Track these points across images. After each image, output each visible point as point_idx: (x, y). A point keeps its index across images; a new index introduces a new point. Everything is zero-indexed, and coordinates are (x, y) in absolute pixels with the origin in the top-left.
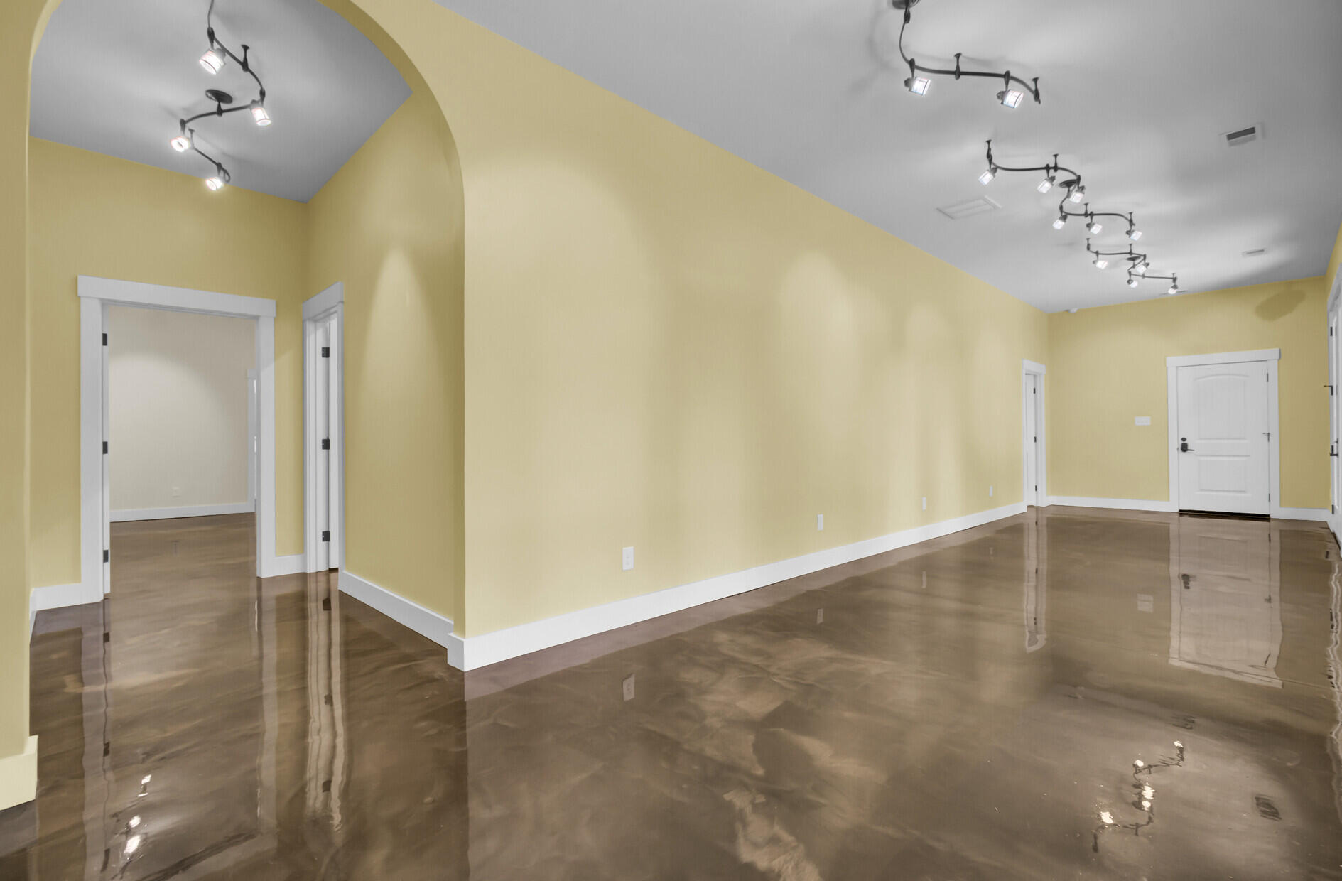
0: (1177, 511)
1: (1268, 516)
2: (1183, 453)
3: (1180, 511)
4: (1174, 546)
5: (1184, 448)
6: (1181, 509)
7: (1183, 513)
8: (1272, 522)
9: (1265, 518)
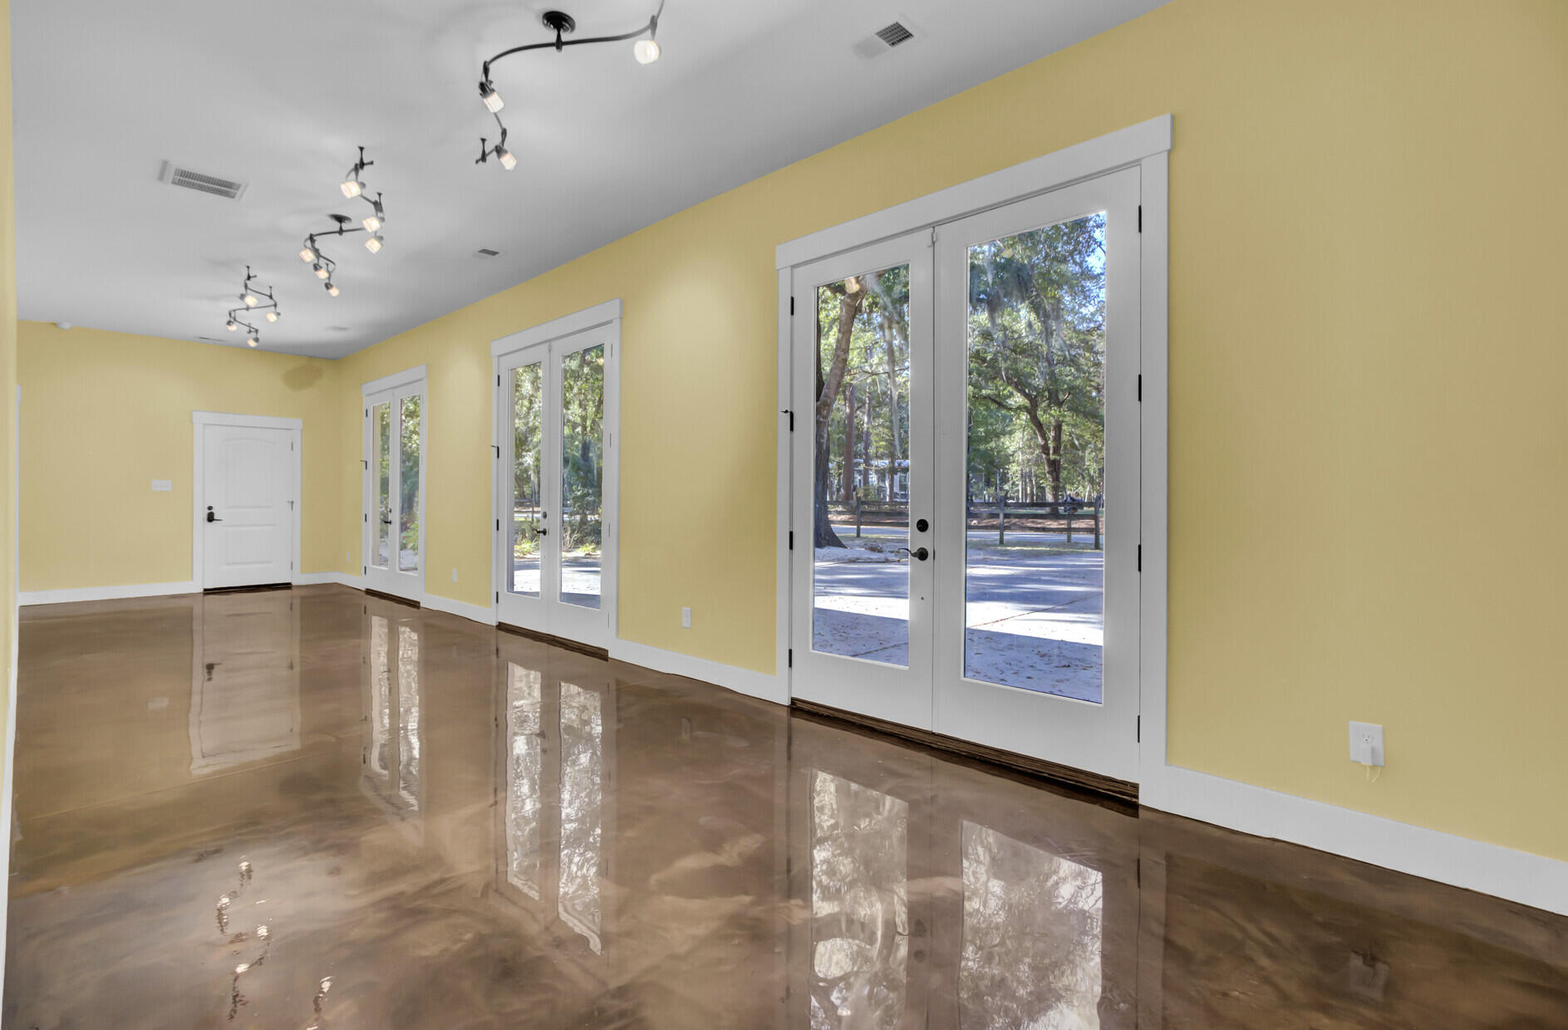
0: (202, 591)
1: (290, 584)
2: (209, 523)
3: (205, 590)
4: (196, 626)
5: (211, 518)
6: (206, 587)
7: (208, 592)
8: (293, 589)
9: (287, 586)
